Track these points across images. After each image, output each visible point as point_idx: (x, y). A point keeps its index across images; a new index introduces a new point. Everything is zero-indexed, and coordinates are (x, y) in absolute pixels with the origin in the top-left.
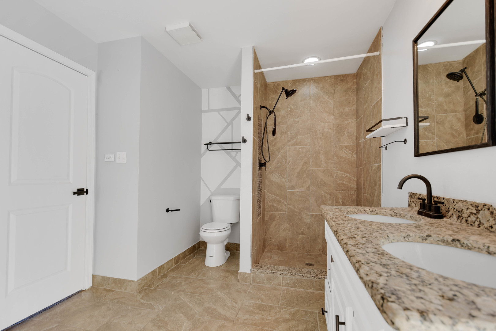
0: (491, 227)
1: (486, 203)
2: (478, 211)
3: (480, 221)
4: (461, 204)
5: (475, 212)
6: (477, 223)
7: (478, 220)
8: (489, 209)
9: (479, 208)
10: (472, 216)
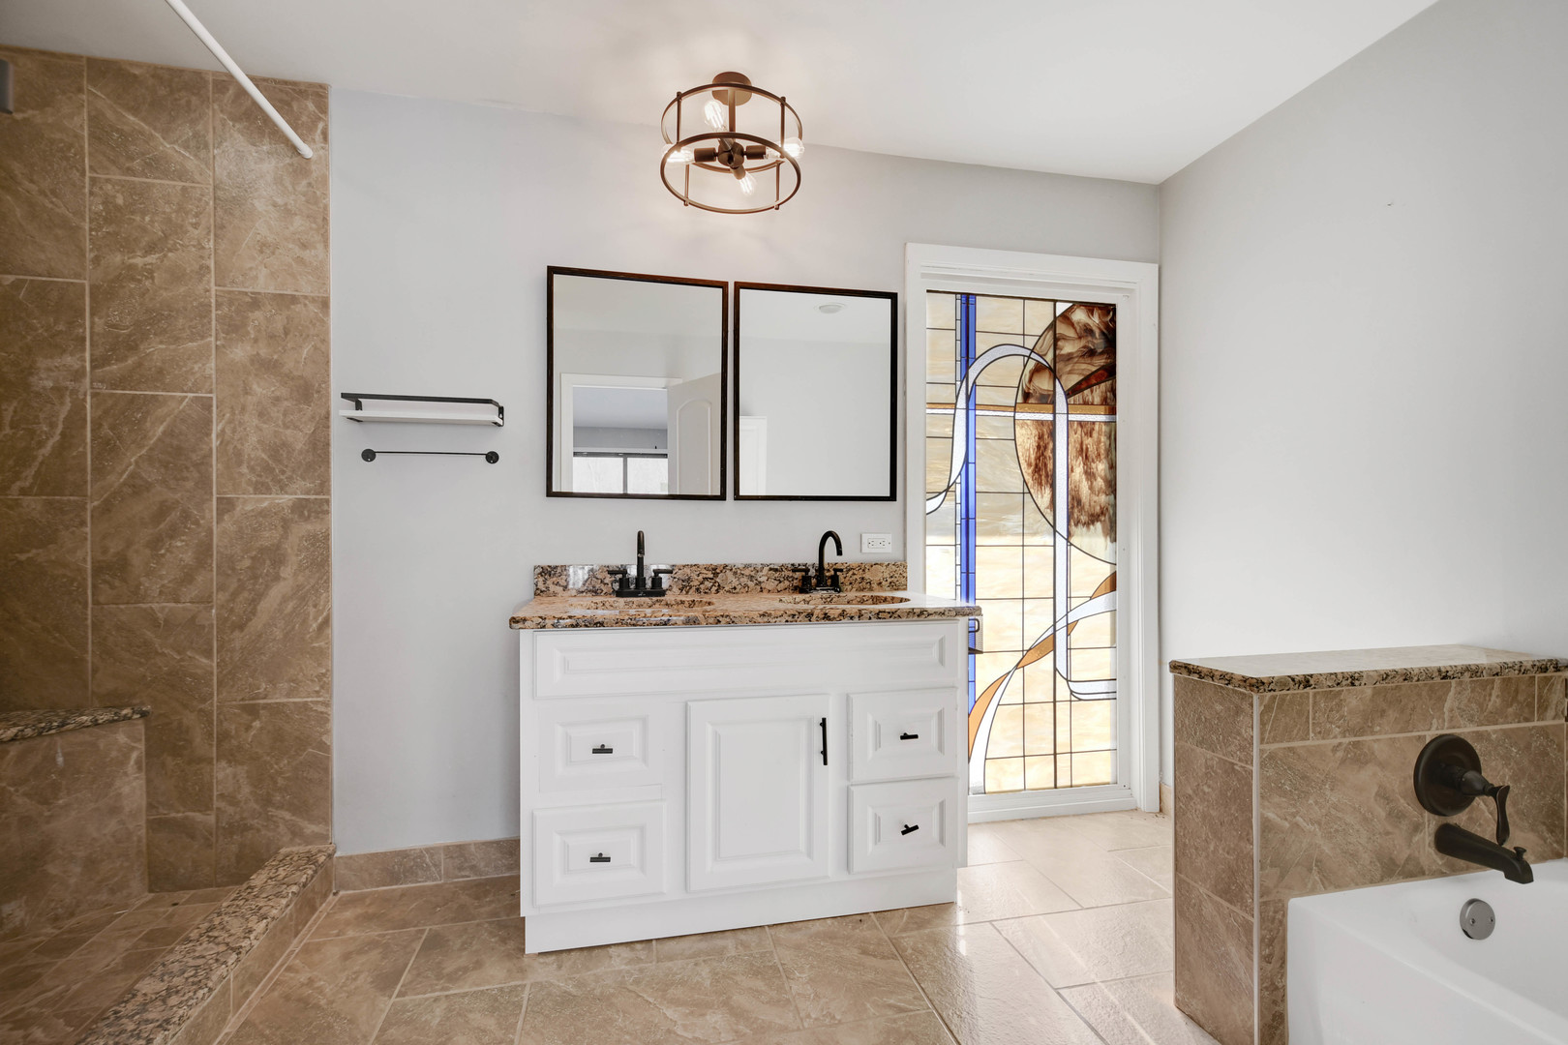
0: (735, 588)
1: (727, 563)
2: (716, 574)
3: (719, 585)
4: (687, 571)
5: (712, 576)
6: (714, 589)
7: (717, 584)
8: (731, 570)
9: (718, 571)
10: (706, 583)
